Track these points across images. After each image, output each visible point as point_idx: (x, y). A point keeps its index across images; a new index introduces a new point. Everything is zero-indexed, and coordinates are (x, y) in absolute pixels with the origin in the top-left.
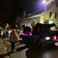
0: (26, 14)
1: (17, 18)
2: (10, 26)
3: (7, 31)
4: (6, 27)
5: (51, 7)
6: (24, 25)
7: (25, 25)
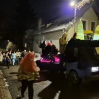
0: (42, 24)
1: (26, 31)
2: (15, 45)
3: (10, 53)
4: (8, 47)
5: (85, 11)
6: (44, 42)
7: (46, 42)
